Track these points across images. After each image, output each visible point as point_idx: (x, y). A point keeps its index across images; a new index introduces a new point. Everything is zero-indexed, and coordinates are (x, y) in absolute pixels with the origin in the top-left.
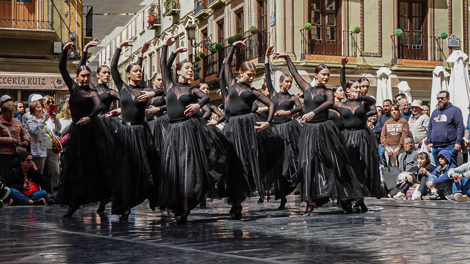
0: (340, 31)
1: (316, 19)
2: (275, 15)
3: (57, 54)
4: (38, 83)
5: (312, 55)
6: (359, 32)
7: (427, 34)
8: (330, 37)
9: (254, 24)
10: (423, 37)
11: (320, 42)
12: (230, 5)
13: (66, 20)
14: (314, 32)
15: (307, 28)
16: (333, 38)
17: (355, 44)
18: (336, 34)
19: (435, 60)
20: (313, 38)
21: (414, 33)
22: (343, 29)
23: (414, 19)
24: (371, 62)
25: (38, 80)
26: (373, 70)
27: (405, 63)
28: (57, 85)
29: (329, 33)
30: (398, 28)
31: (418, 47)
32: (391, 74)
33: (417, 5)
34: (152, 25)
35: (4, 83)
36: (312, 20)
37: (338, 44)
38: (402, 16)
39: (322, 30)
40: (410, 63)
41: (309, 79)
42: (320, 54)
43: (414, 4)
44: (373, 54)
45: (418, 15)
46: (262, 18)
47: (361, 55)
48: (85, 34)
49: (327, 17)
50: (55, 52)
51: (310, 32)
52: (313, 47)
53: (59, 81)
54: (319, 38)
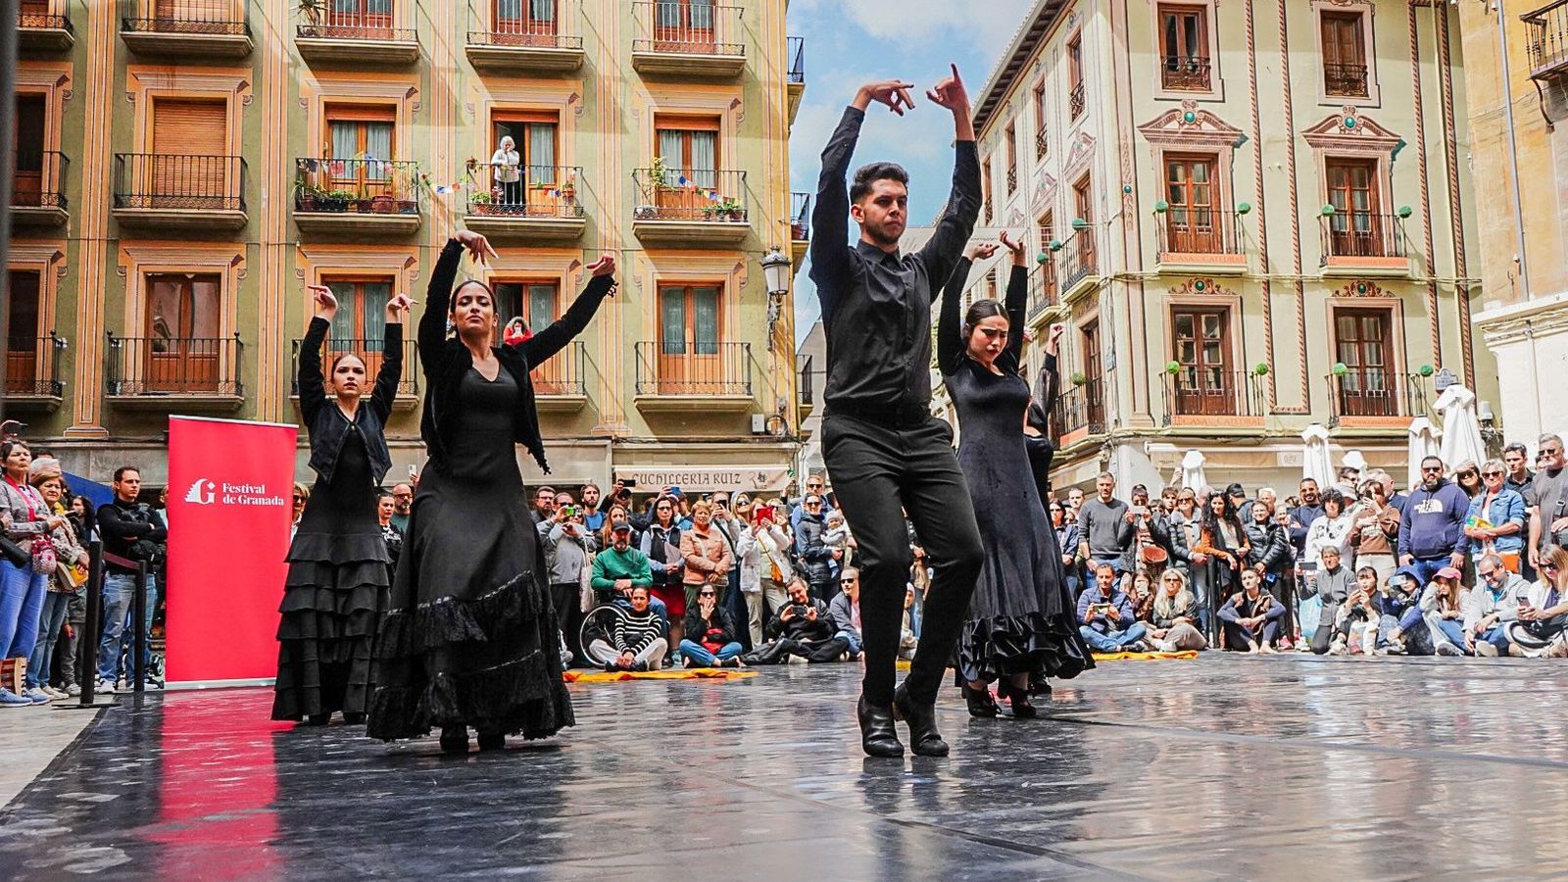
0: (1232, 372)
1: (1188, 356)
2: (1114, 353)
3: (758, 433)
4: (729, 481)
5: (1183, 416)
6: (1266, 373)
7: (1393, 370)
8: (1213, 385)
9: (1080, 370)
10: (1386, 374)
11: (1196, 393)
12: (1036, 342)
13: (770, 377)
14: (1185, 377)
15: (1172, 371)
16: (1219, 387)
17: (1259, 394)
18: (1225, 378)
19: (1411, 415)
20: (1183, 388)
21: (1368, 370)
22: (1235, 369)
23: (1366, 345)
24: (1288, 423)
25: (729, 476)
26: (1293, 438)
27: (1353, 422)
28: (759, 483)
29: (1211, 378)
30: (1339, 361)
31: (1378, 393)
32: (1330, 443)
33: (1372, 319)
36: (1181, 357)
37: (1229, 395)
38: (1344, 342)
39: (1199, 372)
40: (1364, 422)
41: (1180, 457)
42: (1197, 414)
43: (1365, 319)
44: (1295, 410)
45: (1373, 338)
46: (1091, 359)
47: (1272, 413)
48: (800, 400)
49: (1206, 353)
50: (754, 430)
51: (1176, 377)
52: (1184, 403)
53: (761, 477)
54: (1194, 387)
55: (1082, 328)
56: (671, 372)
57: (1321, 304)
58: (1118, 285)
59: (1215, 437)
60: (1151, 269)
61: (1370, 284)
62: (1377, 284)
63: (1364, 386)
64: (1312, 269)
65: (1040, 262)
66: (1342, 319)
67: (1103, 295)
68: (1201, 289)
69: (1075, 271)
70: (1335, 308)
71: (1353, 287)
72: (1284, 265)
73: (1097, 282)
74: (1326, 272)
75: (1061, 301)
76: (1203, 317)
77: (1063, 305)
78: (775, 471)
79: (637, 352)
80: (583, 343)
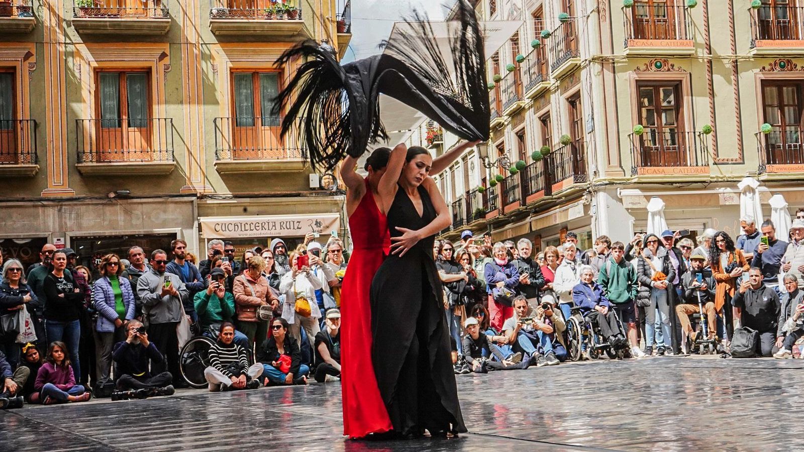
0: (683, 133)
1: (650, 119)
2: (593, 119)
3: (314, 189)
4: (292, 227)
5: (646, 168)
6: (710, 132)
8: (670, 142)
9: (566, 132)
10: (801, 132)
11: (657, 149)
12: (532, 109)
14: (648, 137)
15: (637, 132)
16: (673, 143)
17: (705, 149)
18: (678, 137)
20: (646, 145)
21: (788, 128)
22: (687, 130)
23: (786, 108)
24: (728, 172)
25: (292, 223)
26: (732, 183)
27: (777, 169)
28: (316, 229)
29: (668, 136)
30: (765, 121)
31: (795, 146)
32: (759, 186)
33: (790, 89)
34: (432, 143)
35: (251, 230)
36: (644, 122)
37: (682, 150)
38: (769, 106)
39: (658, 133)
40: (785, 169)
41: (645, 199)
42: (657, 165)
43: (785, 88)
44: (732, 160)
45: (791, 103)
46: (575, 123)
47: (715, 164)
49: (663, 115)
50: (311, 187)
51: (641, 137)
52: (647, 157)
53: (318, 224)
54: (655, 144)
55: (567, 99)
56: (244, 142)
57: (751, 79)
58: (595, 66)
59: (672, 183)
60: (621, 52)
61: (789, 61)
62: (794, 61)
63: (784, 142)
64: (745, 51)
65: (533, 47)
66: (768, 89)
67: (583, 74)
68: (660, 67)
69: (561, 54)
70: (762, 80)
71: (775, 64)
72: (723, 48)
73: (578, 63)
74: (755, 52)
75: (551, 77)
76: (661, 89)
77: (553, 81)
78: (328, 219)
79: (216, 126)
80: (172, 119)
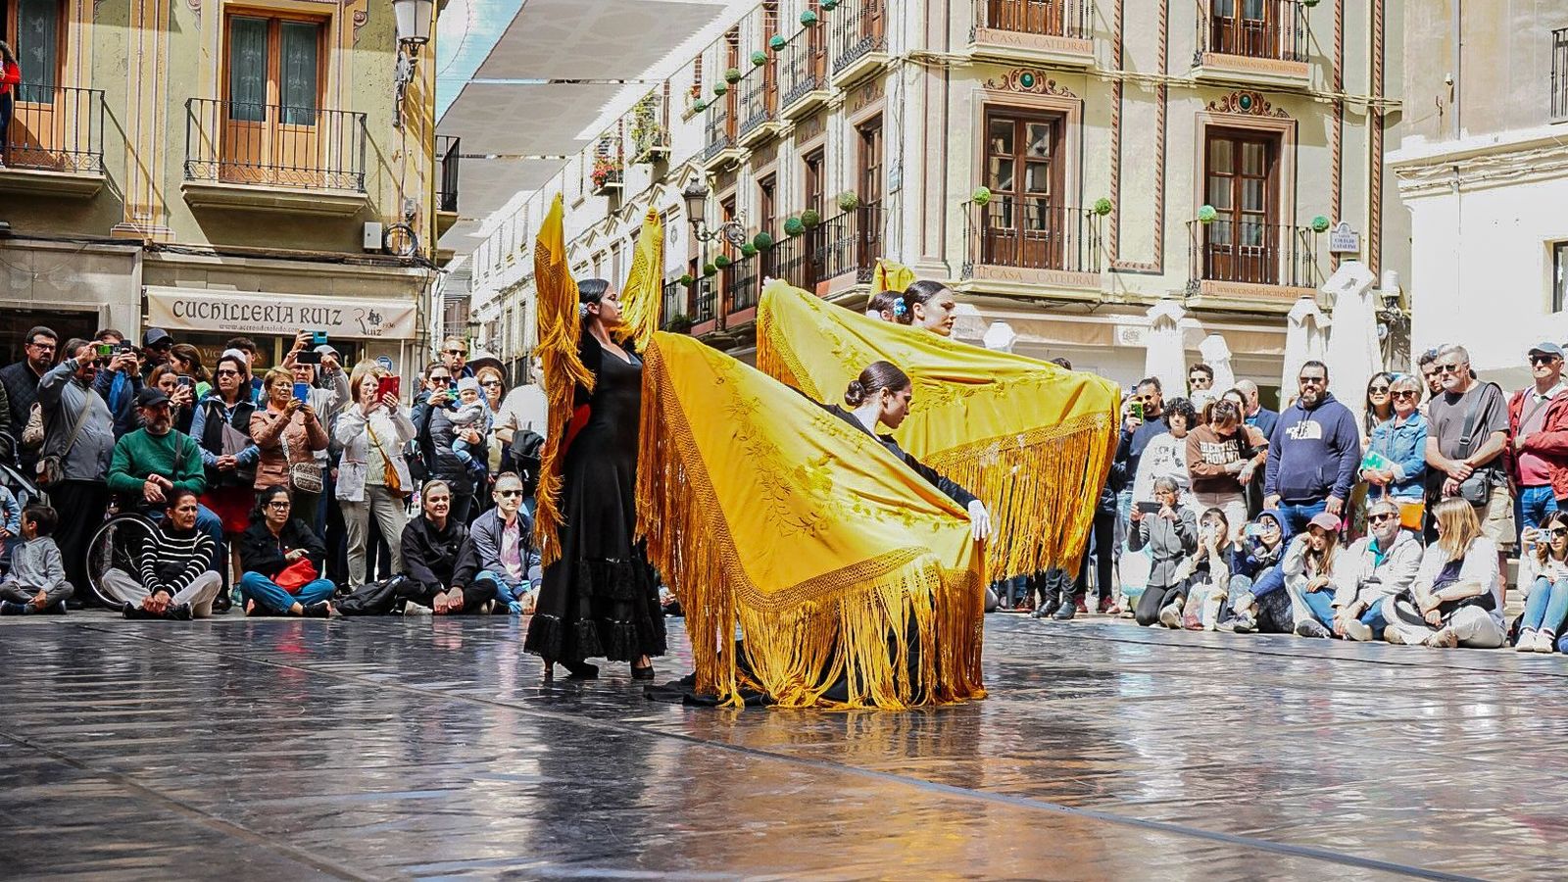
0: (1061, 209)
1: (1005, 173)
2: (901, 168)
3: (372, 251)
4: (324, 320)
5: (990, 267)
6: (1107, 212)
7: (1277, 220)
8: (1035, 224)
9: (851, 188)
10: (1267, 225)
11: (1011, 234)
12: (792, 140)
13: (396, 167)
14: (997, 210)
15: (980, 201)
16: (1042, 227)
17: (1096, 242)
18: (1051, 216)
19: (1295, 284)
20: (993, 226)
21: (1245, 218)
22: (1067, 205)
23: (1245, 181)
25: (324, 312)
26: (1139, 307)
27: (1220, 290)
28: (369, 327)
29: (1034, 213)
30: (1207, 202)
31: (1254, 251)
32: (1185, 317)
33: (1255, 146)
34: (602, 184)
35: (233, 318)
36: (993, 179)
37: (1056, 239)
38: (1214, 175)
39: (1016, 205)
40: (1234, 291)
42: (1009, 264)
43: (1246, 145)
44: (1142, 267)
45: (1255, 173)
46: (868, 171)
47: (1113, 270)
48: (438, 204)
49: (1029, 172)
50: (366, 246)
51: (985, 210)
52: (993, 248)
53: (374, 317)
54: (1009, 225)
56: (242, 150)
57: (1190, 117)
58: (913, 70)
59: (1033, 298)
60: (961, 50)
61: (1257, 97)
62: (1267, 97)
63: (1237, 241)
64: (1183, 70)
65: (804, 23)
66: (1216, 143)
67: (891, 82)
68: (1030, 84)
69: (854, 42)
70: (1207, 126)
71: (1234, 99)
72: (1144, 63)
73: (884, 61)
74: (1200, 74)
75: (832, 84)
76: (1029, 126)
77: (835, 91)
78: (393, 310)
79: (190, 113)
80: (103, 92)
